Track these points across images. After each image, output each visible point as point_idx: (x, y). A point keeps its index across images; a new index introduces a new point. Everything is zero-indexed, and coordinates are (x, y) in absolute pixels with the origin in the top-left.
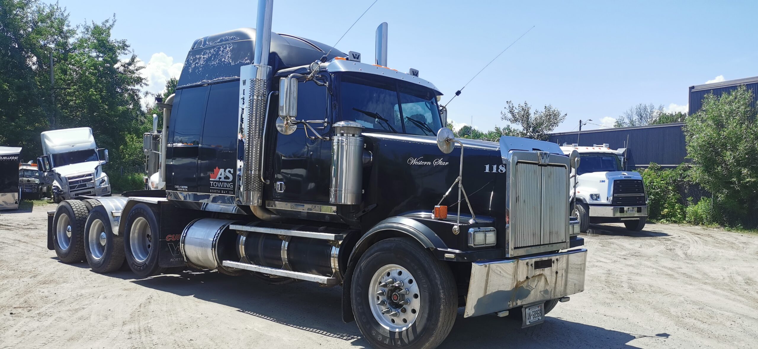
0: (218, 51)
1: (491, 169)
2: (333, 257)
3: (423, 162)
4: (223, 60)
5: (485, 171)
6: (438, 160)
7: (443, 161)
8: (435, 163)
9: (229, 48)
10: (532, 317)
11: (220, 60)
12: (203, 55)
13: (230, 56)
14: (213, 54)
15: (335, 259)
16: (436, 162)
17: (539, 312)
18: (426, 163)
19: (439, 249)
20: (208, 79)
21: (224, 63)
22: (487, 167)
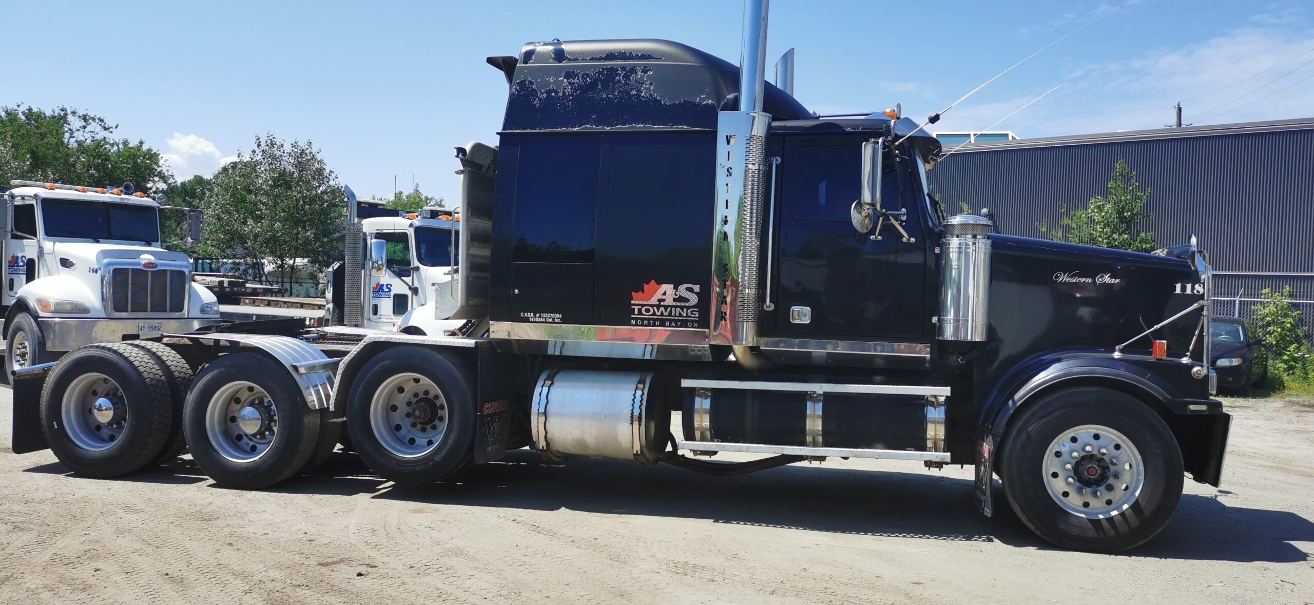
1: (1184, 289)
2: (934, 422)
3: (1079, 278)
5: (1175, 291)
6: (1103, 276)
7: (1111, 277)
8: (1098, 280)
12: (567, 78)
13: (651, 87)
14: (598, 79)
15: (938, 426)
16: (1100, 279)
18: (1084, 280)
20: (599, 123)
21: (638, 99)
22: (1178, 287)
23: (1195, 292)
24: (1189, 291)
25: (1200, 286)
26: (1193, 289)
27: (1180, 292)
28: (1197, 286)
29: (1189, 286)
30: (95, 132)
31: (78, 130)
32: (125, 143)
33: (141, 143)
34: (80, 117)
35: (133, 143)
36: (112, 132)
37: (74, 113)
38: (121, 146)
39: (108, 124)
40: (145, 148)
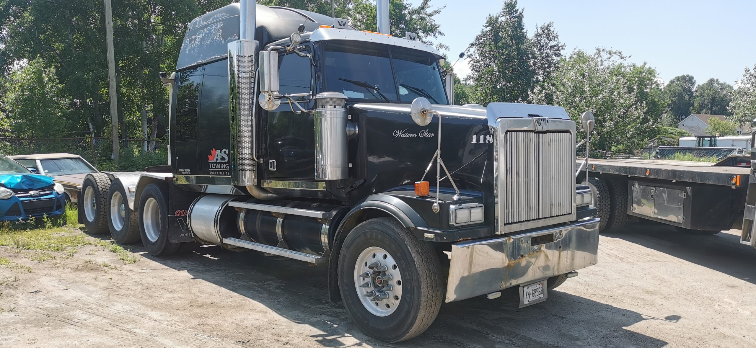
0: (211, 30)
1: (478, 140)
2: (324, 234)
3: (409, 133)
4: (215, 38)
5: (472, 141)
6: (424, 132)
7: (429, 132)
9: (220, 25)
10: (531, 296)
11: (212, 39)
12: (198, 35)
13: (221, 33)
14: (206, 34)
15: (325, 237)
17: (540, 290)
18: (411, 134)
19: (419, 228)
20: (202, 59)
21: (216, 42)
22: (474, 138)
23: (487, 141)
24: (482, 141)
25: (490, 136)
26: (485, 139)
27: (475, 142)
28: (488, 137)
29: (482, 137)
30: (616, 60)
31: (606, 60)
32: (634, 66)
33: (645, 64)
34: (607, 52)
35: (639, 65)
36: (625, 60)
37: (603, 50)
38: (632, 68)
39: (624, 56)
40: (647, 67)
